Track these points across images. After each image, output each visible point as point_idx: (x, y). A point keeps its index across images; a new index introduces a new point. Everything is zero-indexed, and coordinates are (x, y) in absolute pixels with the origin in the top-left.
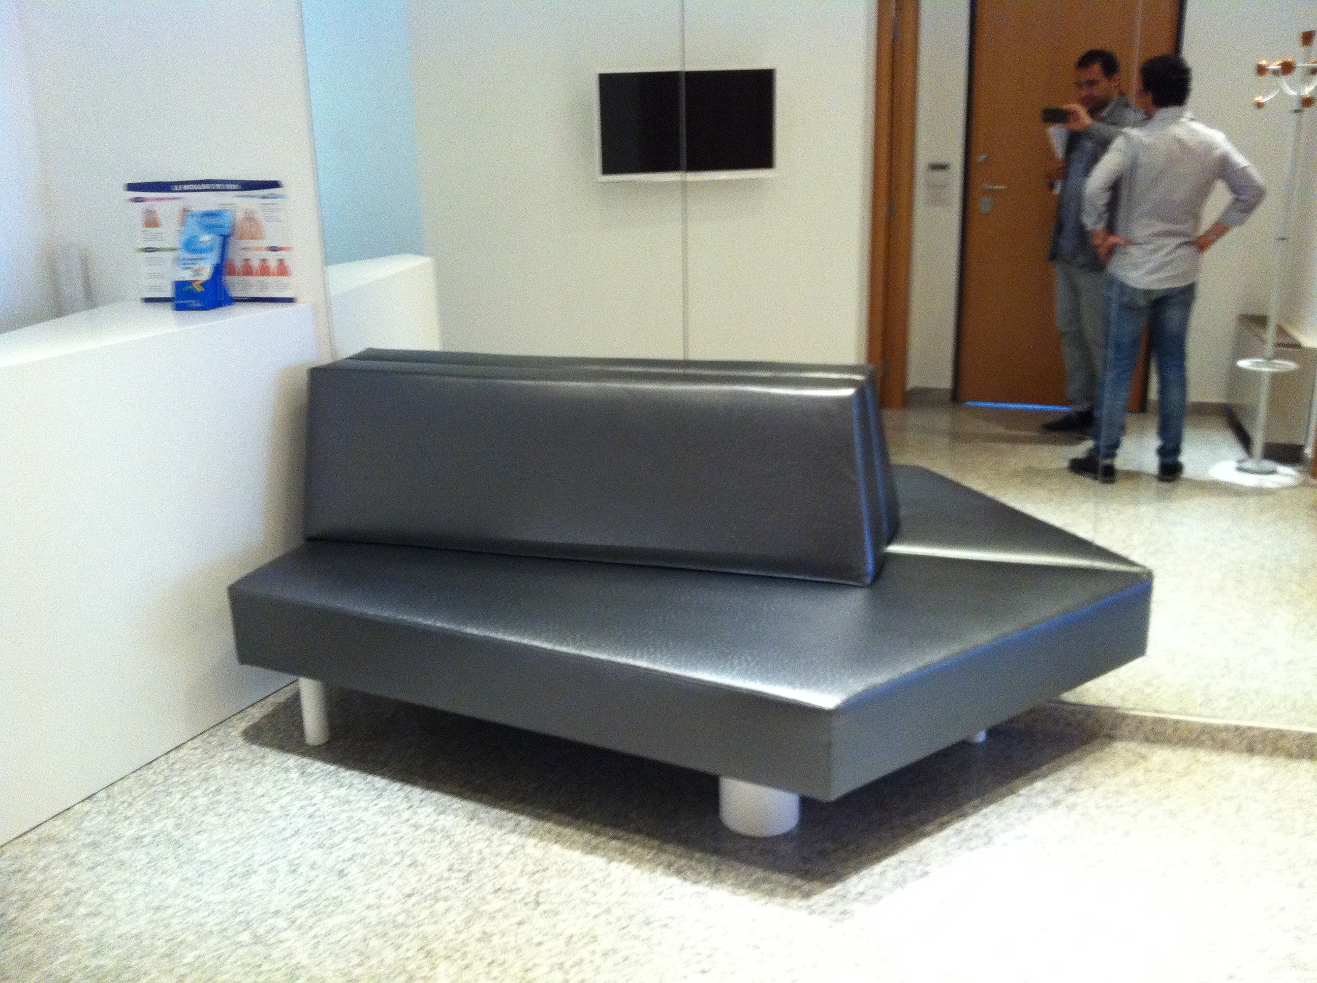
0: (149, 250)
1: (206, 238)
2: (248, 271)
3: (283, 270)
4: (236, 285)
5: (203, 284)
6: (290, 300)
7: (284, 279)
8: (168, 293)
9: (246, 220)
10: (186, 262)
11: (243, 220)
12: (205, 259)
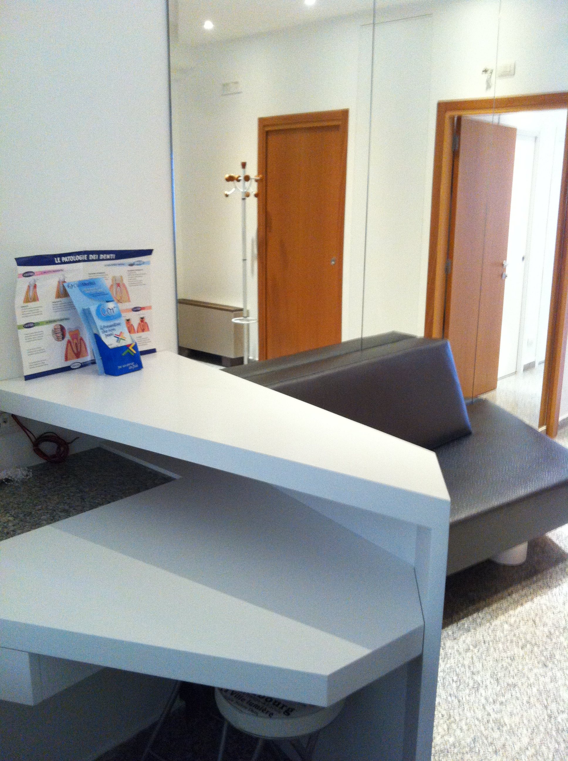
3: (143, 326)
5: (134, 347)
6: (154, 351)
7: (147, 333)
9: (115, 287)
10: (106, 329)
11: (112, 286)
12: (119, 324)
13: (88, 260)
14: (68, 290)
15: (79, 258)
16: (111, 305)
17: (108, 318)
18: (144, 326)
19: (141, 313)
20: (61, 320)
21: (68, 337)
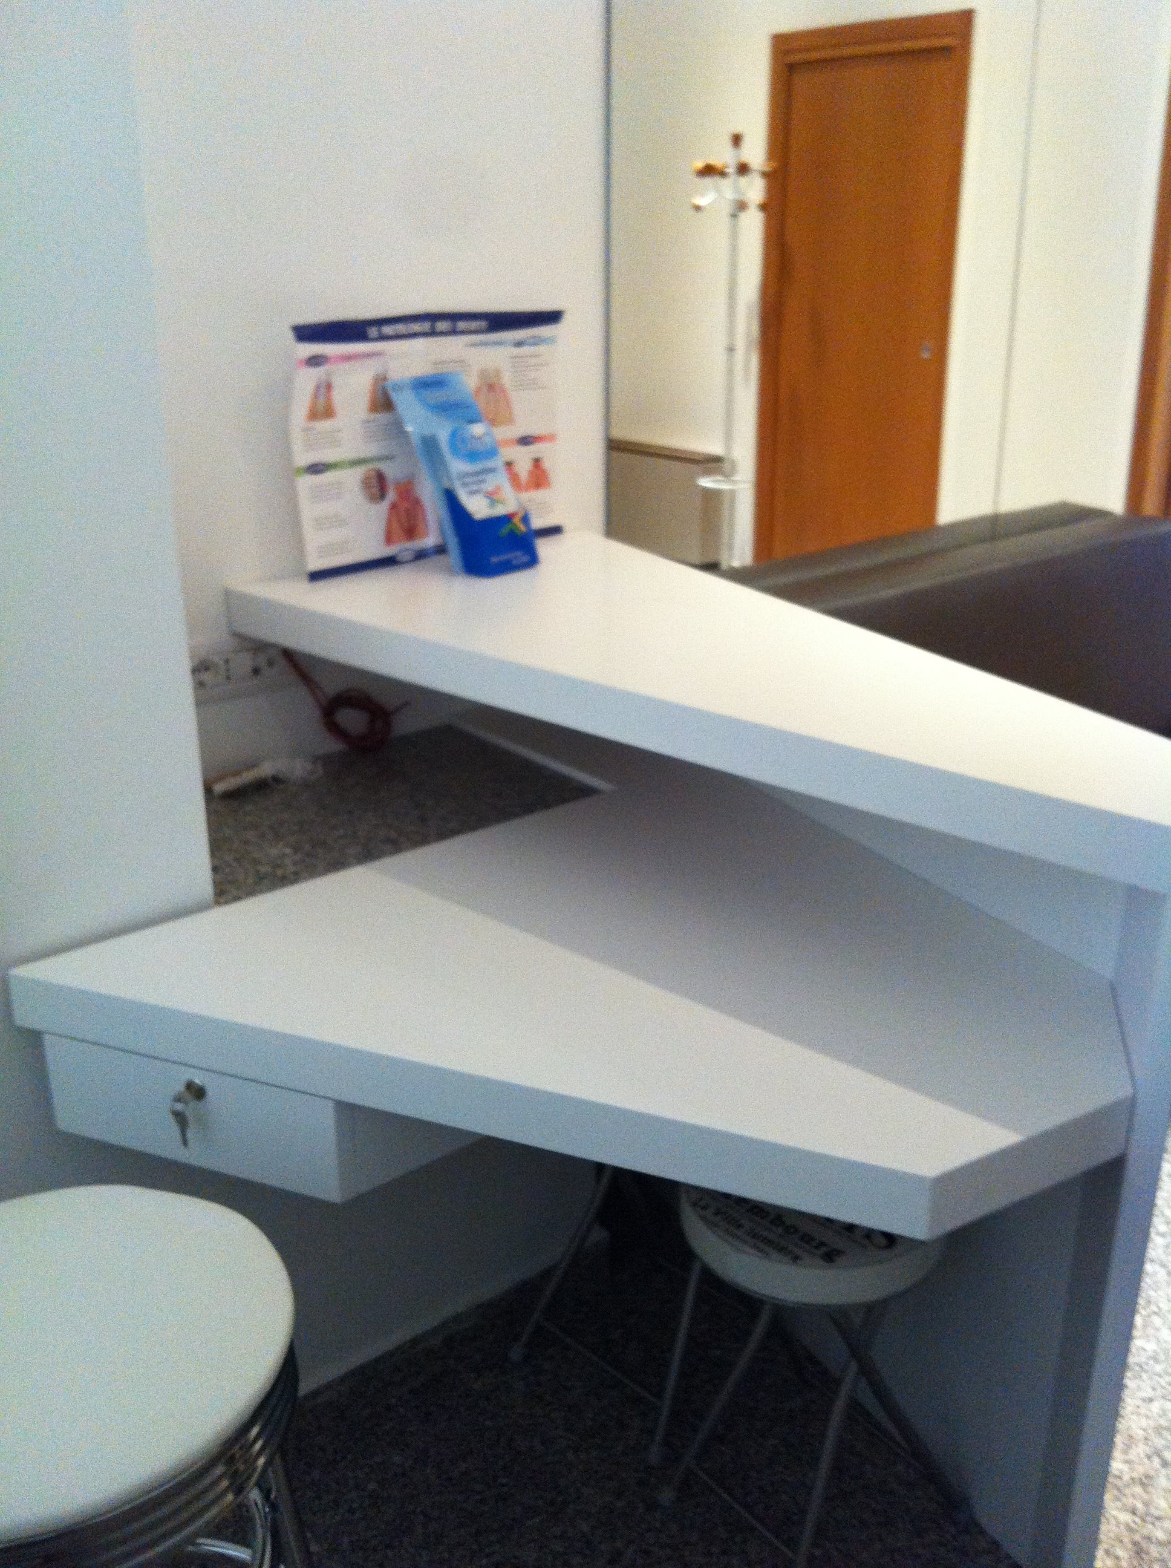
0: (315, 468)
5: (523, 519)
6: (558, 527)
9: (485, 389)
10: (467, 480)
11: (478, 390)
12: (492, 470)
13: (433, 333)
14: (395, 397)
15: (416, 327)
16: (478, 429)
17: (473, 456)
18: (539, 477)
19: (534, 450)
20: (380, 459)
21: (391, 495)
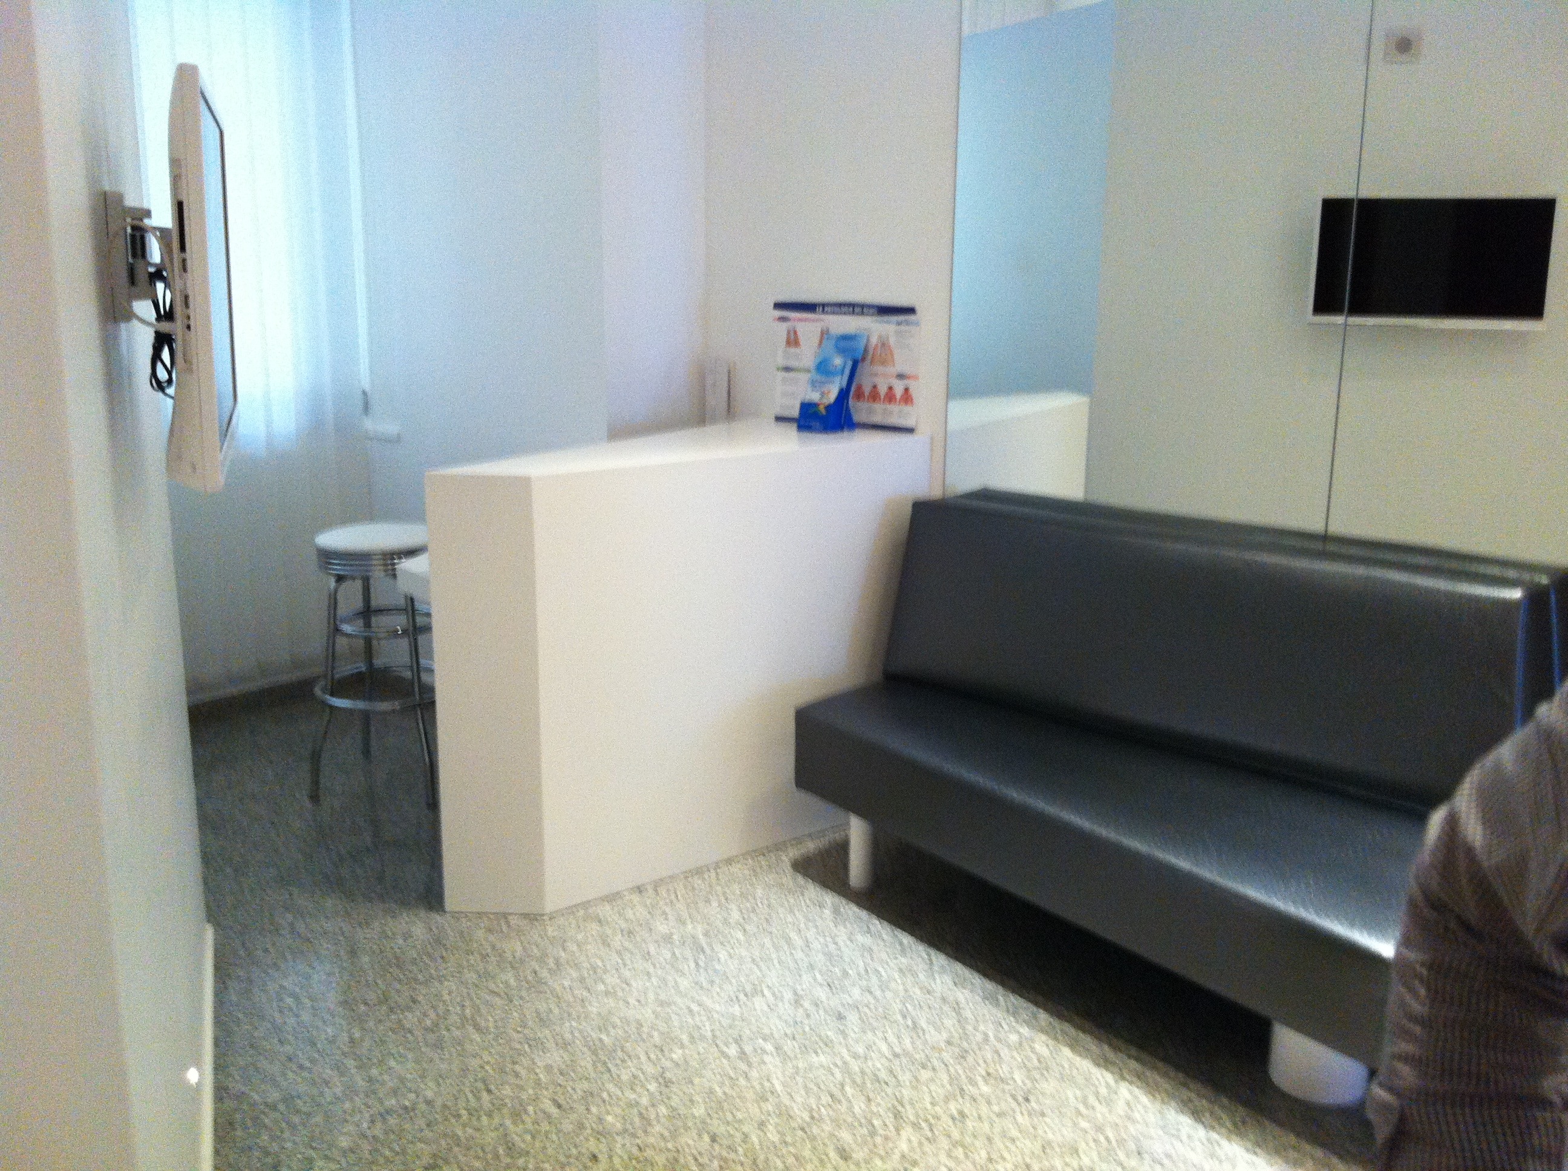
0: (787, 369)
1: (838, 361)
2: (874, 396)
3: (907, 398)
4: (860, 411)
5: (828, 408)
6: (910, 430)
7: (907, 409)
8: (795, 412)
9: (880, 346)
11: (877, 345)
19: (906, 383)
